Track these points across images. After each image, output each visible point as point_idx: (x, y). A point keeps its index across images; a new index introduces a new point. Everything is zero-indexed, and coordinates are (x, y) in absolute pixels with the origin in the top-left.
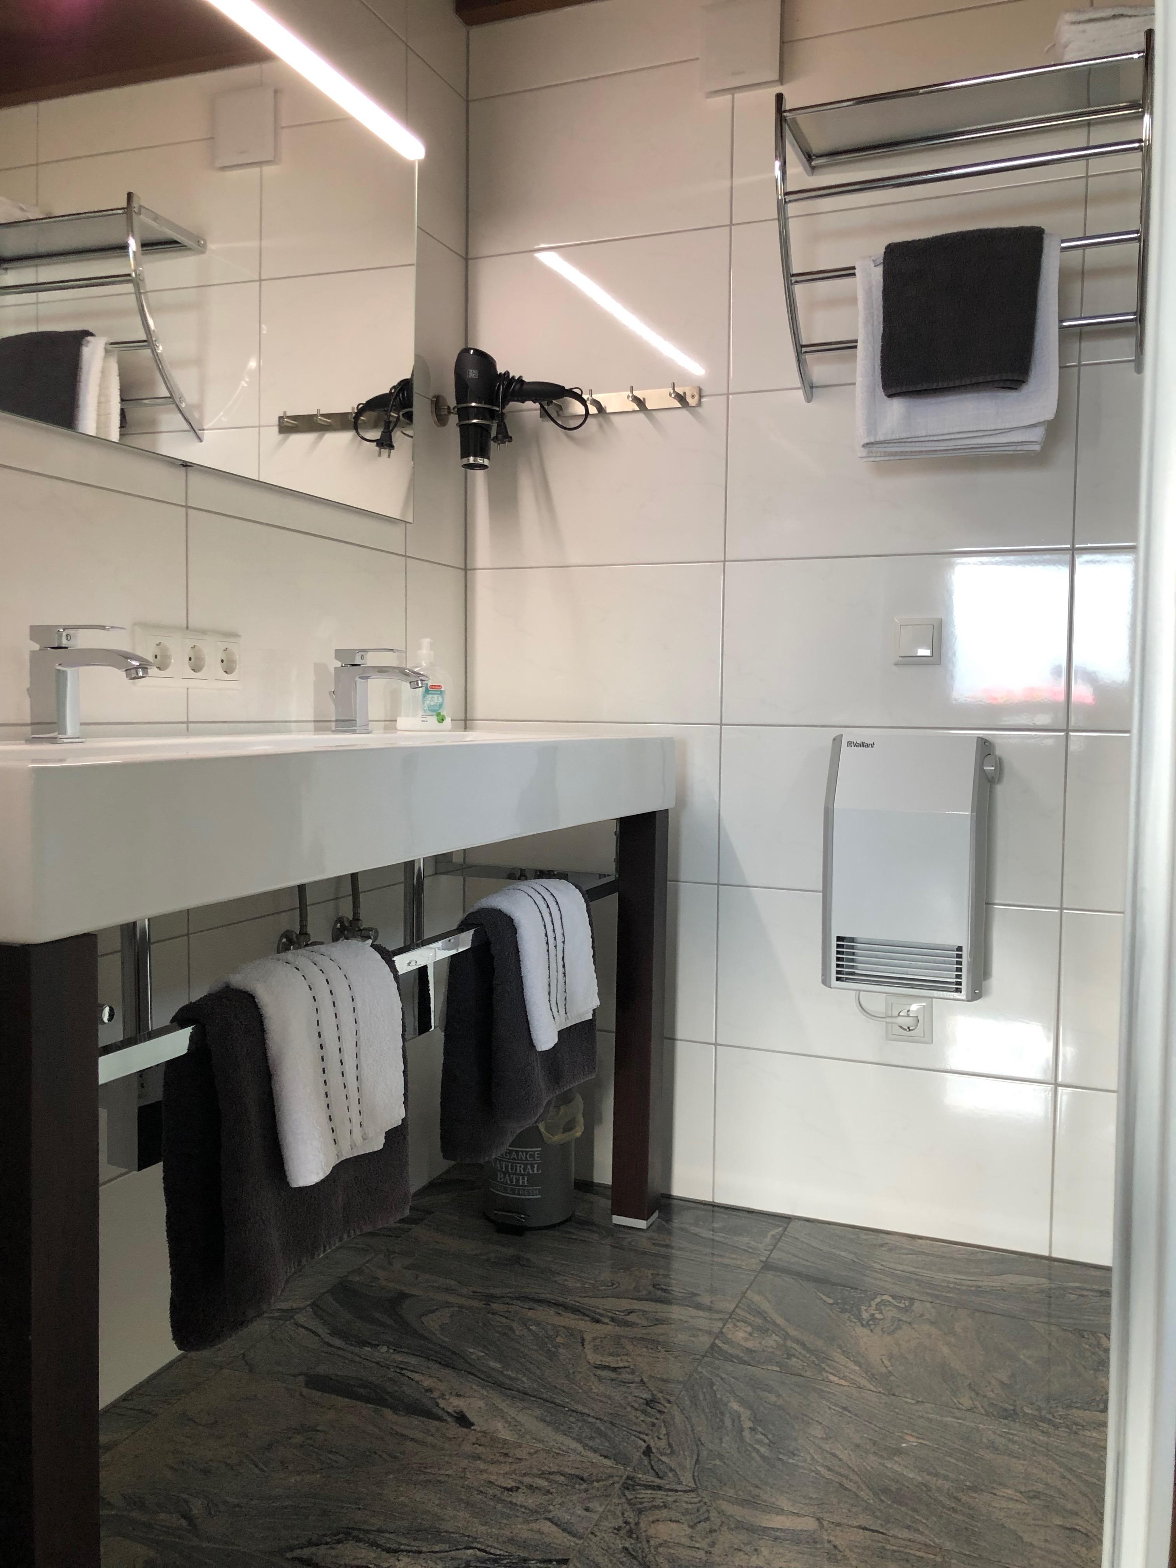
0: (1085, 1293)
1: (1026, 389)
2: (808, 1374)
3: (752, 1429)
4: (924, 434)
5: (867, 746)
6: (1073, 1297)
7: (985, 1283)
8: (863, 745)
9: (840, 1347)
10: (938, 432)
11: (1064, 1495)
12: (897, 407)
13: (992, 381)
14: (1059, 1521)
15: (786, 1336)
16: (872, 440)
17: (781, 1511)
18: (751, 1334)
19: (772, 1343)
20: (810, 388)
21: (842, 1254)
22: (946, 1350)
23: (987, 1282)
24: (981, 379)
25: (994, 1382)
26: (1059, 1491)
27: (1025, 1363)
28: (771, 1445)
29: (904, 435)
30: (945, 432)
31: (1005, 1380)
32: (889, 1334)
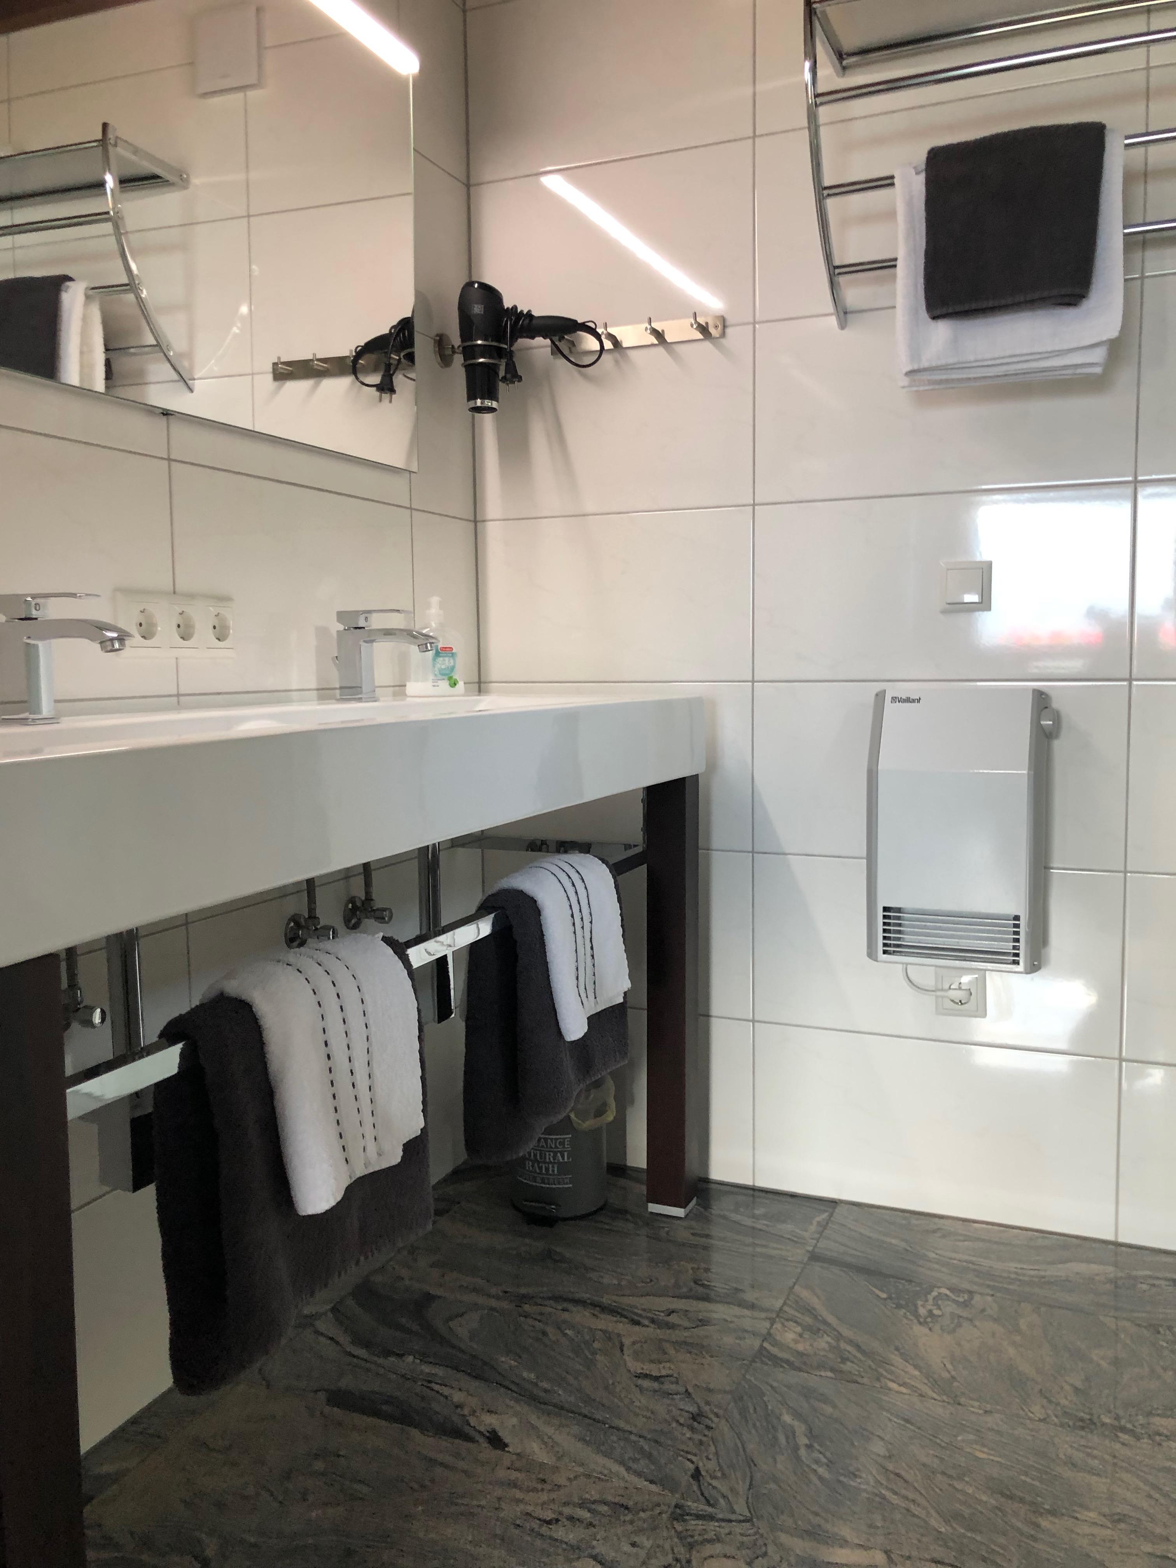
0: (1157, 1282)
1: (1087, 305)
2: (865, 1381)
3: (809, 1447)
4: (972, 358)
5: (913, 701)
6: (1145, 1287)
7: (1048, 1273)
8: (908, 700)
9: (897, 1349)
10: (988, 356)
11: (1153, 1520)
12: (942, 330)
13: (1050, 297)
14: (1148, 1548)
15: (839, 1337)
16: (916, 367)
17: (844, 1543)
18: (801, 1335)
19: (823, 1345)
20: (844, 314)
21: (894, 1241)
22: (1011, 1351)
23: (1052, 1271)
24: (1037, 295)
25: (1067, 1387)
26: (1145, 1512)
27: (1099, 1365)
28: (830, 1465)
29: (951, 361)
30: (996, 355)
31: (1079, 1384)
32: (949, 1333)
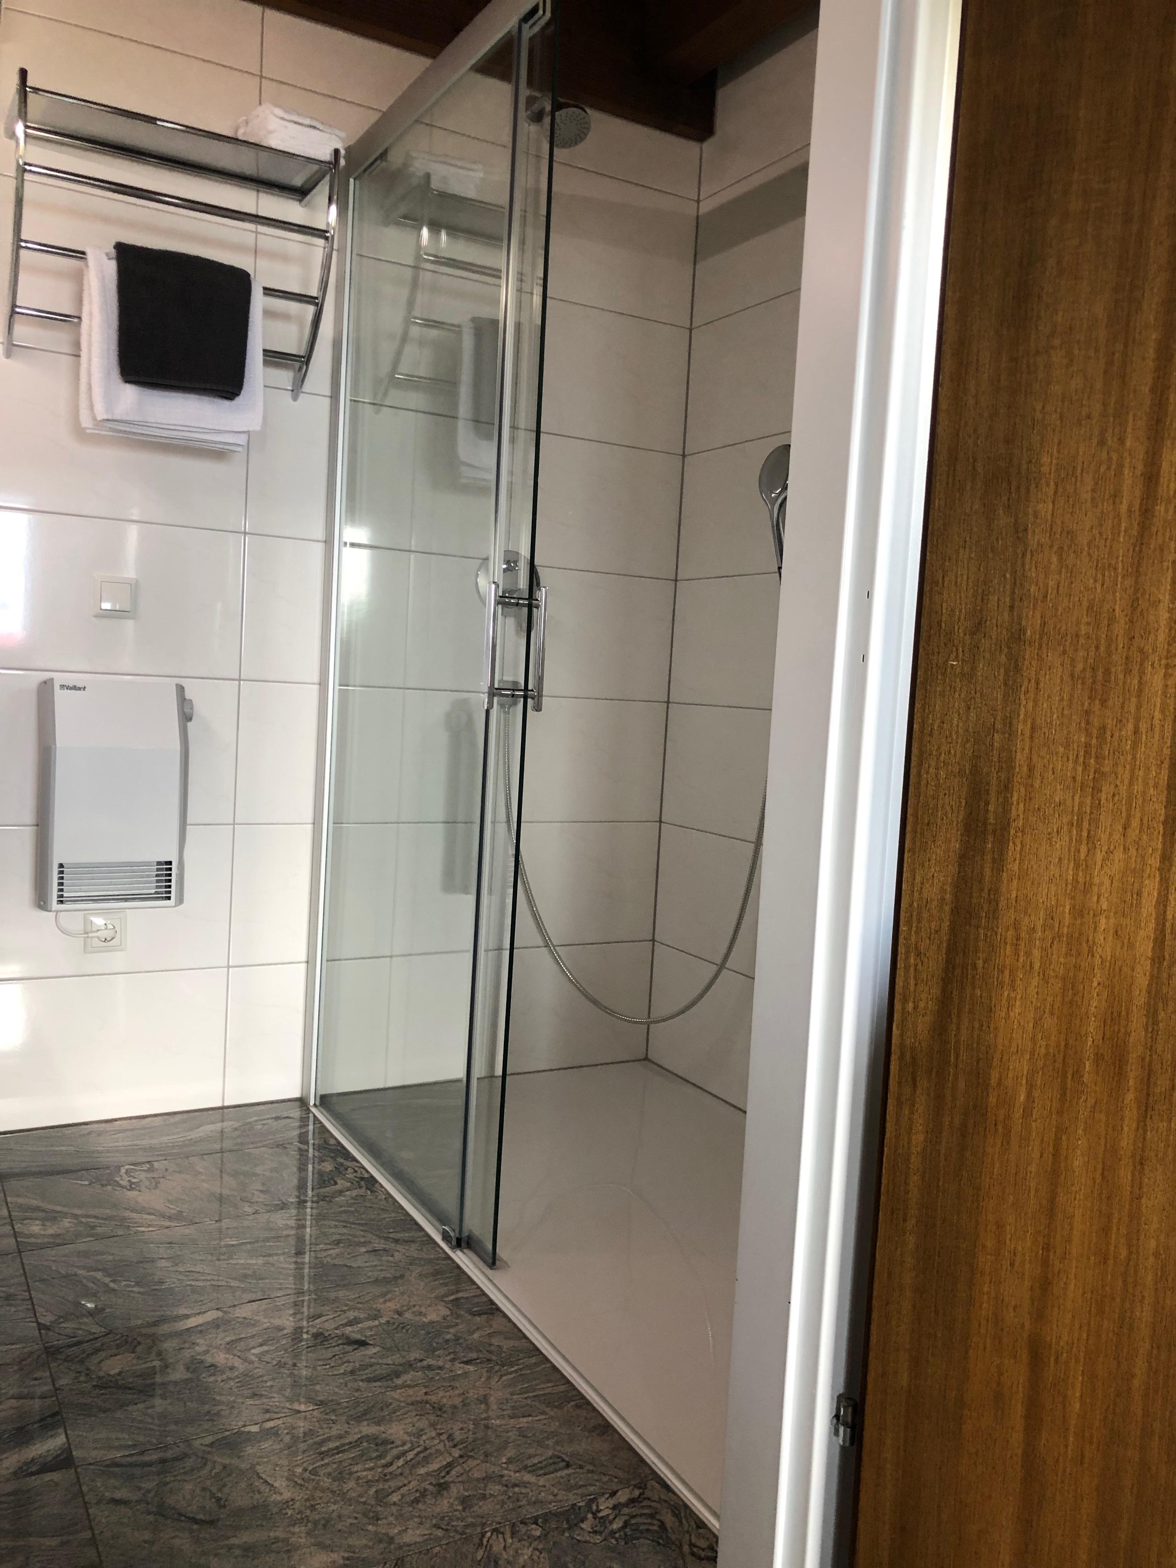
0: (264, 1122)
1: (239, 400)
2: (120, 1233)
3: (114, 1281)
5: (79, 689)
6: (259, 1127)
7: (192, 1137)
8: (75, 688)
9: (126, 1209)
11: (356, 1237)
12: (130, 393)
13: (217, 390)
15: (76, 1216)
16: (110, 417)
17: (187, 1317)
18: (43, 1225)
19: (67, 1225)
20: (11, 348)
21: (63, 1148)
22: (205, 1185)
23: (194, 1135)
25: (256, 1192)
26: (350, 1235)
27: (264, 1175)
28: (138, 1284)
31: (261, 1188)
32: (155, 1189)
